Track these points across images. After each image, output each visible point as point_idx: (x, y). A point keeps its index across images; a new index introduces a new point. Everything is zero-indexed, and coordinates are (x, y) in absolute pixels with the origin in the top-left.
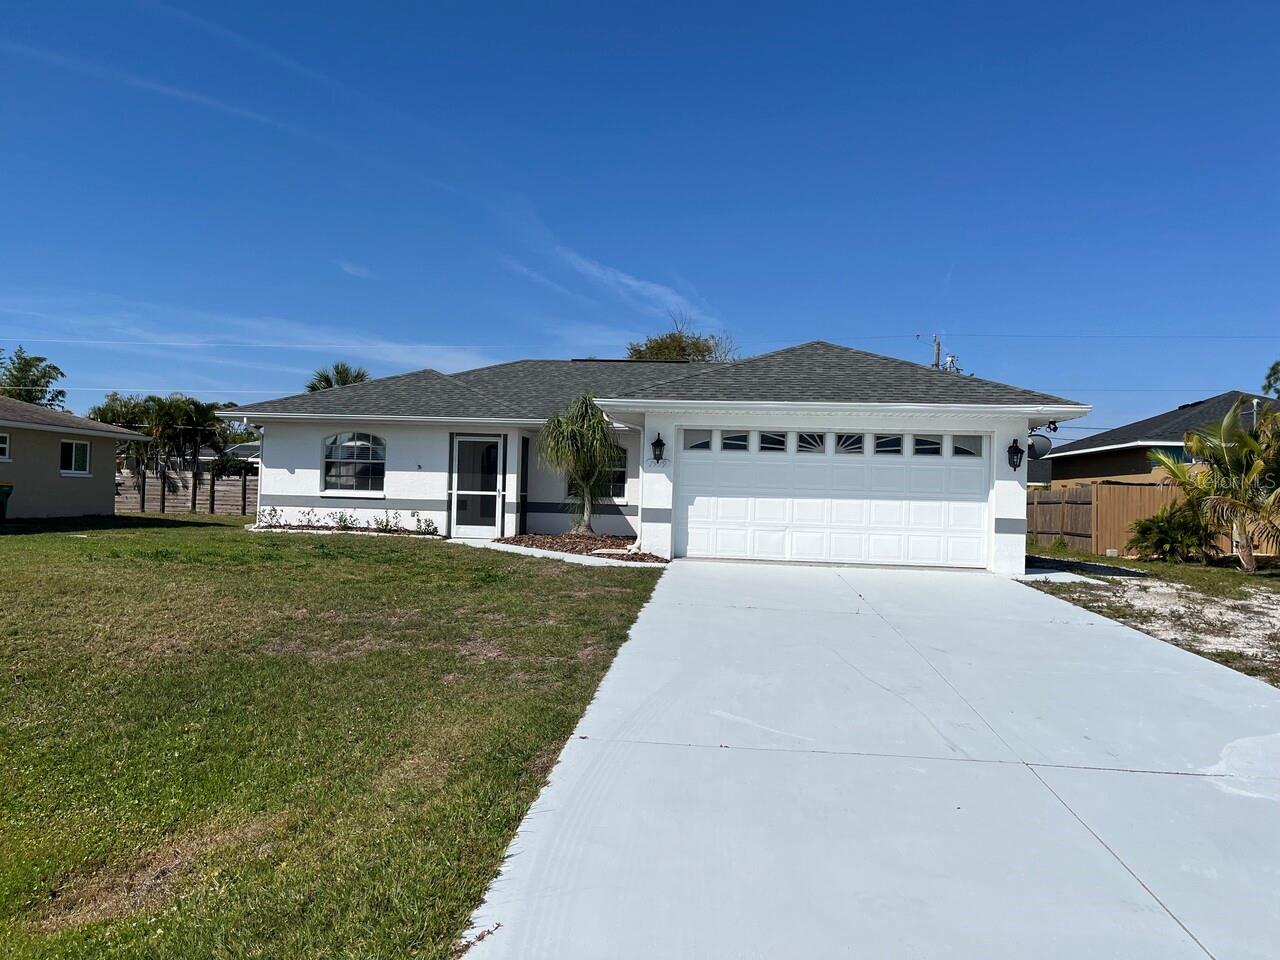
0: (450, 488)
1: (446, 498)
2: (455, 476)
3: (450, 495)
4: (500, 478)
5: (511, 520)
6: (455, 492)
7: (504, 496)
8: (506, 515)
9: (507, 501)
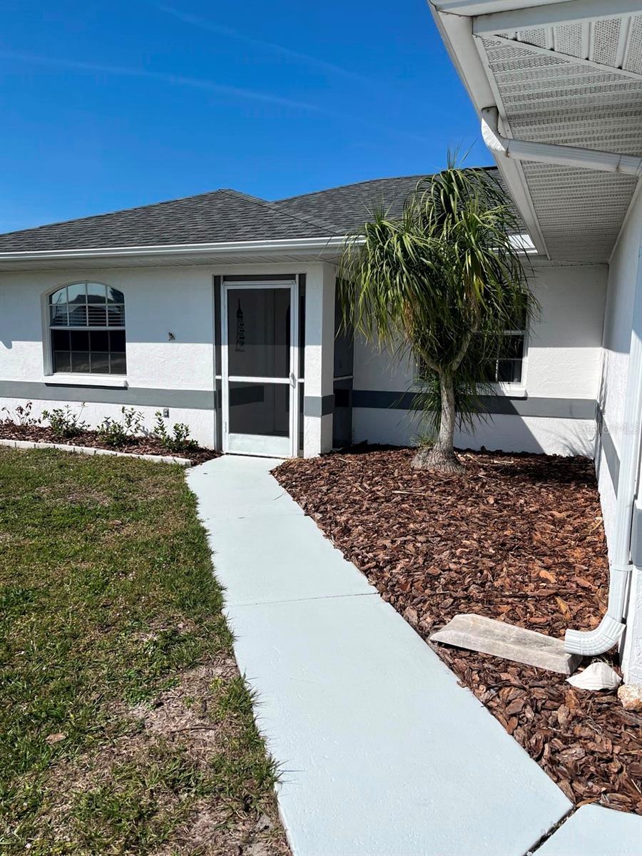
0: (218, 372)
1: (212, 388)
2: (225, 349)
3: (218, 383)
4: (294, 351)
5: (314, 427)
6: (226, 379)
7: (302, 386)
8: (306, 418)
9: (306, 394)
